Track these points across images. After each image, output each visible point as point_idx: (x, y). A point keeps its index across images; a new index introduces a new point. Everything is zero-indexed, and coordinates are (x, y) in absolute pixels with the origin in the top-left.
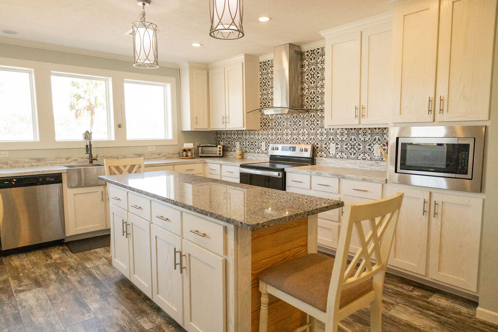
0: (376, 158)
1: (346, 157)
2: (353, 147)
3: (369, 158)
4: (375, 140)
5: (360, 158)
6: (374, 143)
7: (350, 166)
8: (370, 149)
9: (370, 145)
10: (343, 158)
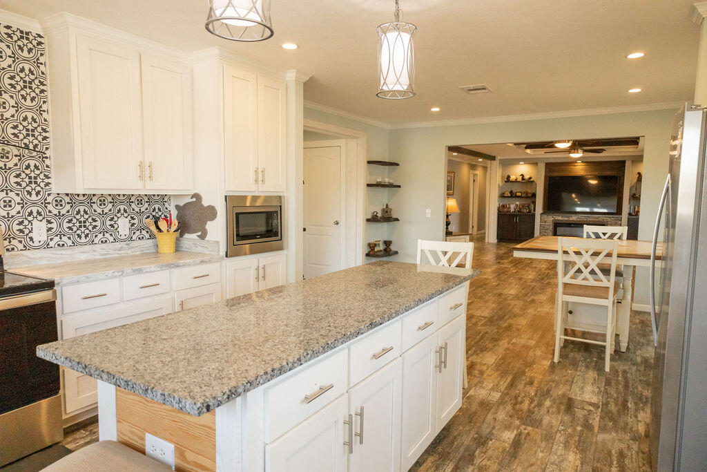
0: (123, 237)
1: (70, 242)
2: (82, 224)
3: (111, 239)
4: (119, 211)
5: (96, 240)
6: (119, 215)
7: (83, 257)
8: (112, 226)
9: (112, 219)
10: (63, 245)
